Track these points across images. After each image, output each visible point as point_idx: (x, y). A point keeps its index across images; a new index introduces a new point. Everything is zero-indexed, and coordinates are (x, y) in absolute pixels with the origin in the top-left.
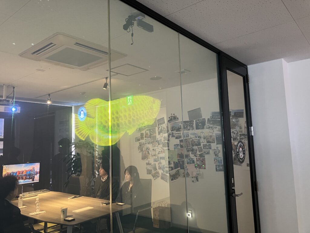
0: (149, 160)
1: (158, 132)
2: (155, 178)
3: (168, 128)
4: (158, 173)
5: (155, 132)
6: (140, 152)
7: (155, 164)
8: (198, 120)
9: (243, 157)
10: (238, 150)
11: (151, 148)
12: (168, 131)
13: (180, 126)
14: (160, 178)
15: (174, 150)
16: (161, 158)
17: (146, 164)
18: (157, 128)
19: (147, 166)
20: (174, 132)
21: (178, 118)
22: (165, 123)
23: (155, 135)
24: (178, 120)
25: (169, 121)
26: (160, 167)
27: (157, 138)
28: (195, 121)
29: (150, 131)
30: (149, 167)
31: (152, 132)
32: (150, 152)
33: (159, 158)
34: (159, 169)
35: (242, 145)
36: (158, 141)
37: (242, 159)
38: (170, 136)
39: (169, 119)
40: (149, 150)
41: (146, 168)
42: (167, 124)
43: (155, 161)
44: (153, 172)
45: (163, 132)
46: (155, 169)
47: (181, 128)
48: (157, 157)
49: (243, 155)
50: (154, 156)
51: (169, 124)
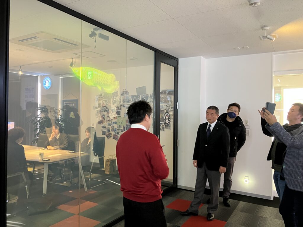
0: (104, 124)
1: (113, 103)
2: (108, 138)
3: (120, 100)
4: (111, 134)
5: (110, 103)
6: (97, 118)
7: (109, 127)
8: (143, 95)
9: (169, 123)
10: (164, 118)
11: (106, 115)
12: (120, 102)
13: (130, 99)
14: (112, 137)
15: (124, 117)
16: (114, 123)
17: (101, 127)
18: (112, 100)
19: (103, 129)
20: (125, 104)
21: (128, 93)
22: (118, 96)
23: (110, 105)
24: (129, 94)
25: (121, 95)
26: (113, 130)
27: (111, 107)
28: (141, 95)
29: (106, 102)
30: (104, 130)
31: (108, 102)
32: (105, 118)
33: (113, 123)
34: (112, 131)
35: (168, 115)
36: (112, 110)
37: (167, 124)
38: (122, 106)
39: (121, 93)
40: (104, 116)
41: (102, 130)
42: (120, 97)
43: (109, 125)
44: (107, 133)
45: (116, 103)
46: (109, 131)
47: (130, 101)
48: (110, 122)
49: (168, 122)
50: (109, 121)
51: (121, 97)
